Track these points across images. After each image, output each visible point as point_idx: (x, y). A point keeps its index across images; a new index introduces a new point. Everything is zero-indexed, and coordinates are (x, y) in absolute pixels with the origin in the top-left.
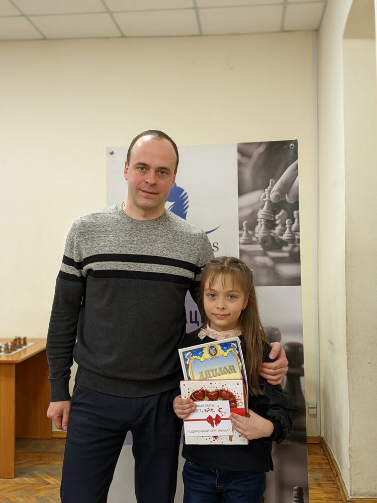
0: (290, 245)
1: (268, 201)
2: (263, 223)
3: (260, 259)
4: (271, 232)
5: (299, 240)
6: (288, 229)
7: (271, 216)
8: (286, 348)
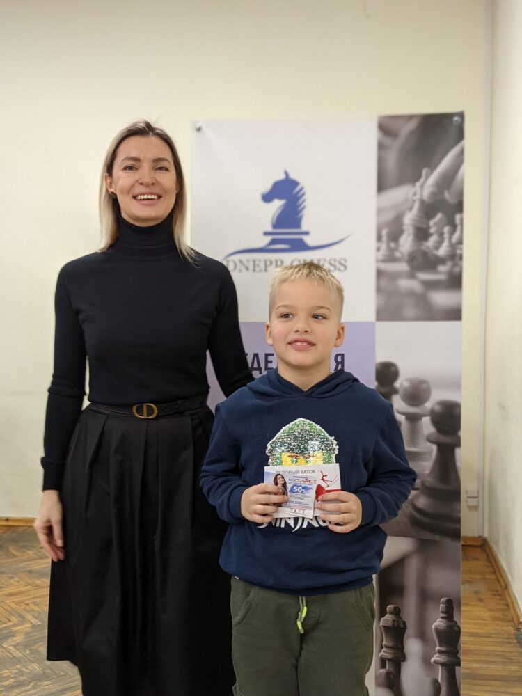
1: (419, 199)
2: (411, 231)
3: (405, 284)
4: (422, 245)
7: (423, 222)
8: (438, 408)
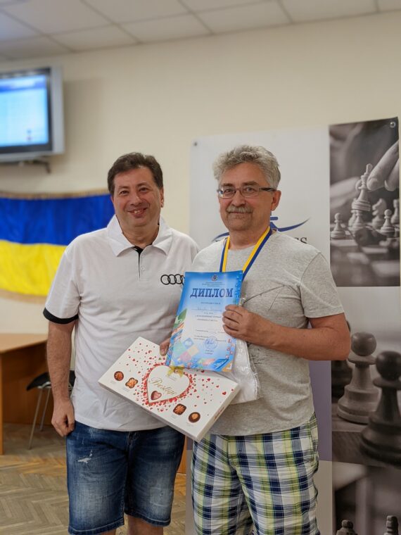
0: (389, 239)
1: (364, 189)
2: (357, 214)
3: (353, 256)
4: (366, 225)
5: (398, 233)
6: (386, 221)
7: (368, 207)
8: (382, 358)
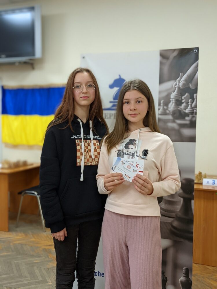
0: (191, 116)
1: (178, 87)
2: (174, 101)
3: (171, 125)
4: (179, 108)
5: (196, 113)
6: (190, 106)
7: (179, 97)
8: (184, 181)
